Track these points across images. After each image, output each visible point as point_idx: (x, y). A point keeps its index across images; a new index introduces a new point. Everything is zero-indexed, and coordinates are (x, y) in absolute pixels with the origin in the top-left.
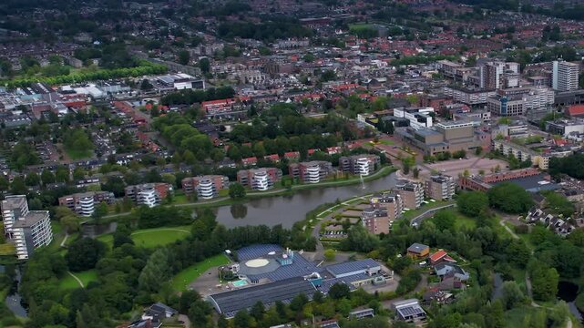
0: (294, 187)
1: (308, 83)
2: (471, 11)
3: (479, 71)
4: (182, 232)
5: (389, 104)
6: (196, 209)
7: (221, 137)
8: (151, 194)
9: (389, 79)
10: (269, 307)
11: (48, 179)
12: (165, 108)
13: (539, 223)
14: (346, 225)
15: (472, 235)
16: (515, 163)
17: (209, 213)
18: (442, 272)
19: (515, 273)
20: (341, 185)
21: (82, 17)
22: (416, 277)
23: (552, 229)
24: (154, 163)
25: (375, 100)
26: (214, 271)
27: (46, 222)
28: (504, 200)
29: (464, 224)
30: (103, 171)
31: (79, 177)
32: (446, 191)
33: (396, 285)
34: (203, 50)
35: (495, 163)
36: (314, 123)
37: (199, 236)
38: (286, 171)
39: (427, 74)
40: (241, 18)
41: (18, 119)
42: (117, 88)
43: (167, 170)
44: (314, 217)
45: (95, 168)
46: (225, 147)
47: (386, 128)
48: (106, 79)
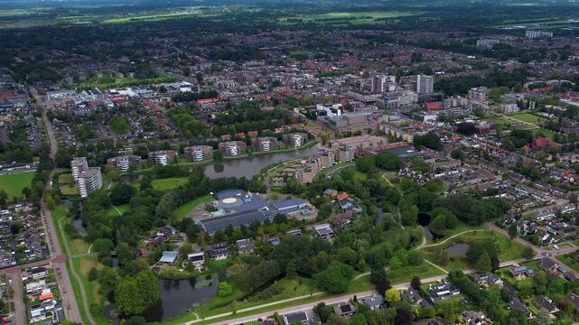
0: (254, 153)
1: (264, 88)
2: (366, 43)
3: (370, 81)
4: (183, 181)
5: (314, 102)
6: (192, 166)
7: (208, 121)
8: (164, 157)
9: (314, 86)
10: (236, 228)
11: (101, 148)
12: (174, 103)
13: (406, 176)
14: (286, 178)
15: (364, 184)
16: (393, 139)
17: (200, 169)
18: (345, 207)
19: (391, 208)
20: (283, 152)
21: (123, 47)
22: (329, 210)
23: (415, 180)
24: (166, 138)
25: (305, 99)
26: (203, 205)
27: (99, 174)
28: (385, 162)
29: (360, 177)
30: (135, 142)
31: (120, 146)
32: (348, 156)
33: (316, 214)
34: (198, 67)
35: (379, 139)
36: (267, 113)
37: (194, 183)
38: (249, 143)
39: (339, 83)
40: (223, 47)
41: (83, 110)
42: (145, 91)
43: (174, 142)
44: (265, 172)
45: (130, 141)
46: (211, 128)
47: (312, 117)
48: (138, 86)
